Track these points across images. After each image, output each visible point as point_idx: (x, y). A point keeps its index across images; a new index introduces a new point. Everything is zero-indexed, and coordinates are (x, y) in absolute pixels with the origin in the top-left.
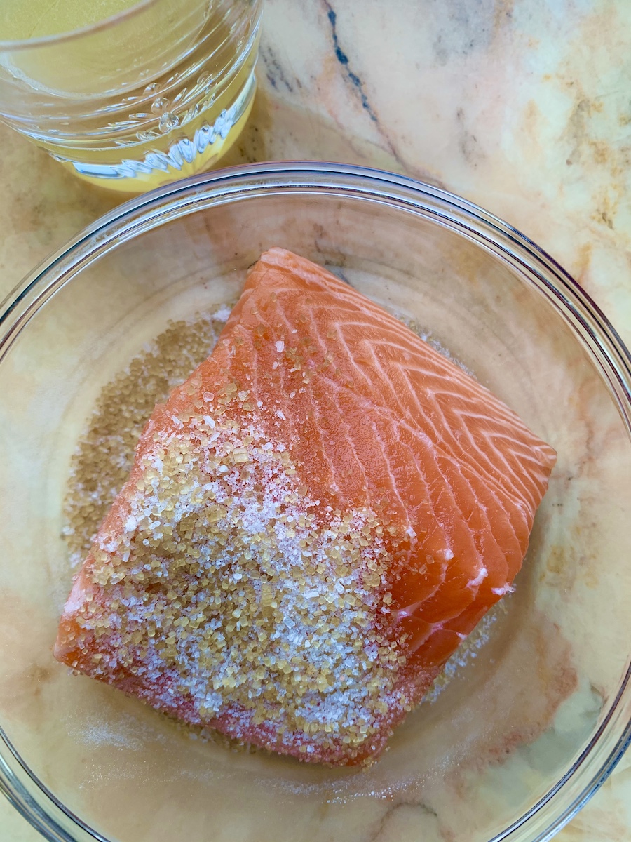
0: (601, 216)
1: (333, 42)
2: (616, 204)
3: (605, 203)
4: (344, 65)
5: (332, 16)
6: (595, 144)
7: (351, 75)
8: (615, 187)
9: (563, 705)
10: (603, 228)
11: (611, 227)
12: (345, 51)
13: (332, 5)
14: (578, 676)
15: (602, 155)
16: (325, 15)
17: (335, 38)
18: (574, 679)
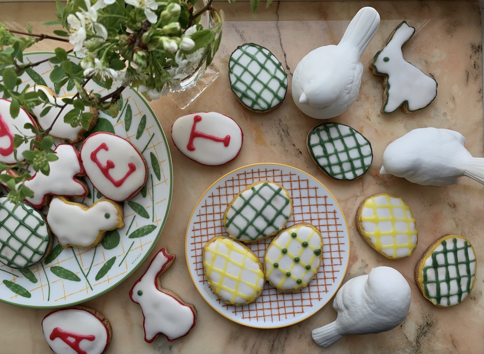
0: (367, 117)
1: (285, 63)
2: (371, 113)
3: (368, 113)
4: (289, 70)
5: (285, 55)
6: (365, 95)
7: (290, 73)
8: (371, 108)
9: (353, 266)
10: (367, 121)
11: (370, 121)
12: (288, 66)
13: (285, 52)
14: (358, 257)
15: (368, 98)
16: (283, 55)
17: (286, 62)
18: (357, 258)
